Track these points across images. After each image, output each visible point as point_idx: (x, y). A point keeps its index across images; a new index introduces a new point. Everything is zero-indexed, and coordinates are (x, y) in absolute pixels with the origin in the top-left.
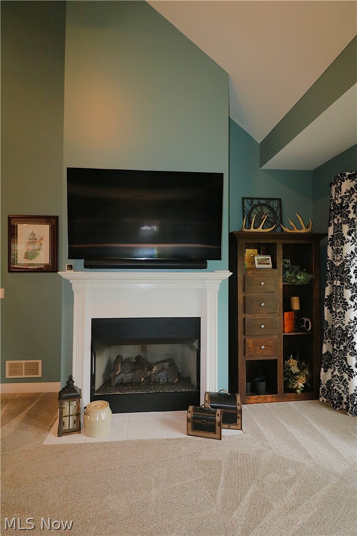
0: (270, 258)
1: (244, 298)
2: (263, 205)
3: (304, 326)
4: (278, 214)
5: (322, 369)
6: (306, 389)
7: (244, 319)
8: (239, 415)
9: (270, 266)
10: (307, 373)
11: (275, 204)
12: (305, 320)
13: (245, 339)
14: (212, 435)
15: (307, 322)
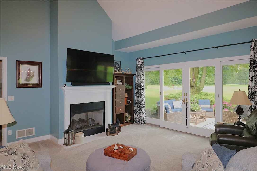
0: (121, 81)
1: (116, 94)
2: (116, 63)
3: (129, 102)
4: (120, 66)
5: (134, 114)
6: (130, 121)
7: (116, 101)
8: (120, 128)
9: (121, 84)
10: (130, 116)
11: (119, 63)
12: (129, 100)
13: (116, 108)
14: (116, 134)
15: (130, 101)
